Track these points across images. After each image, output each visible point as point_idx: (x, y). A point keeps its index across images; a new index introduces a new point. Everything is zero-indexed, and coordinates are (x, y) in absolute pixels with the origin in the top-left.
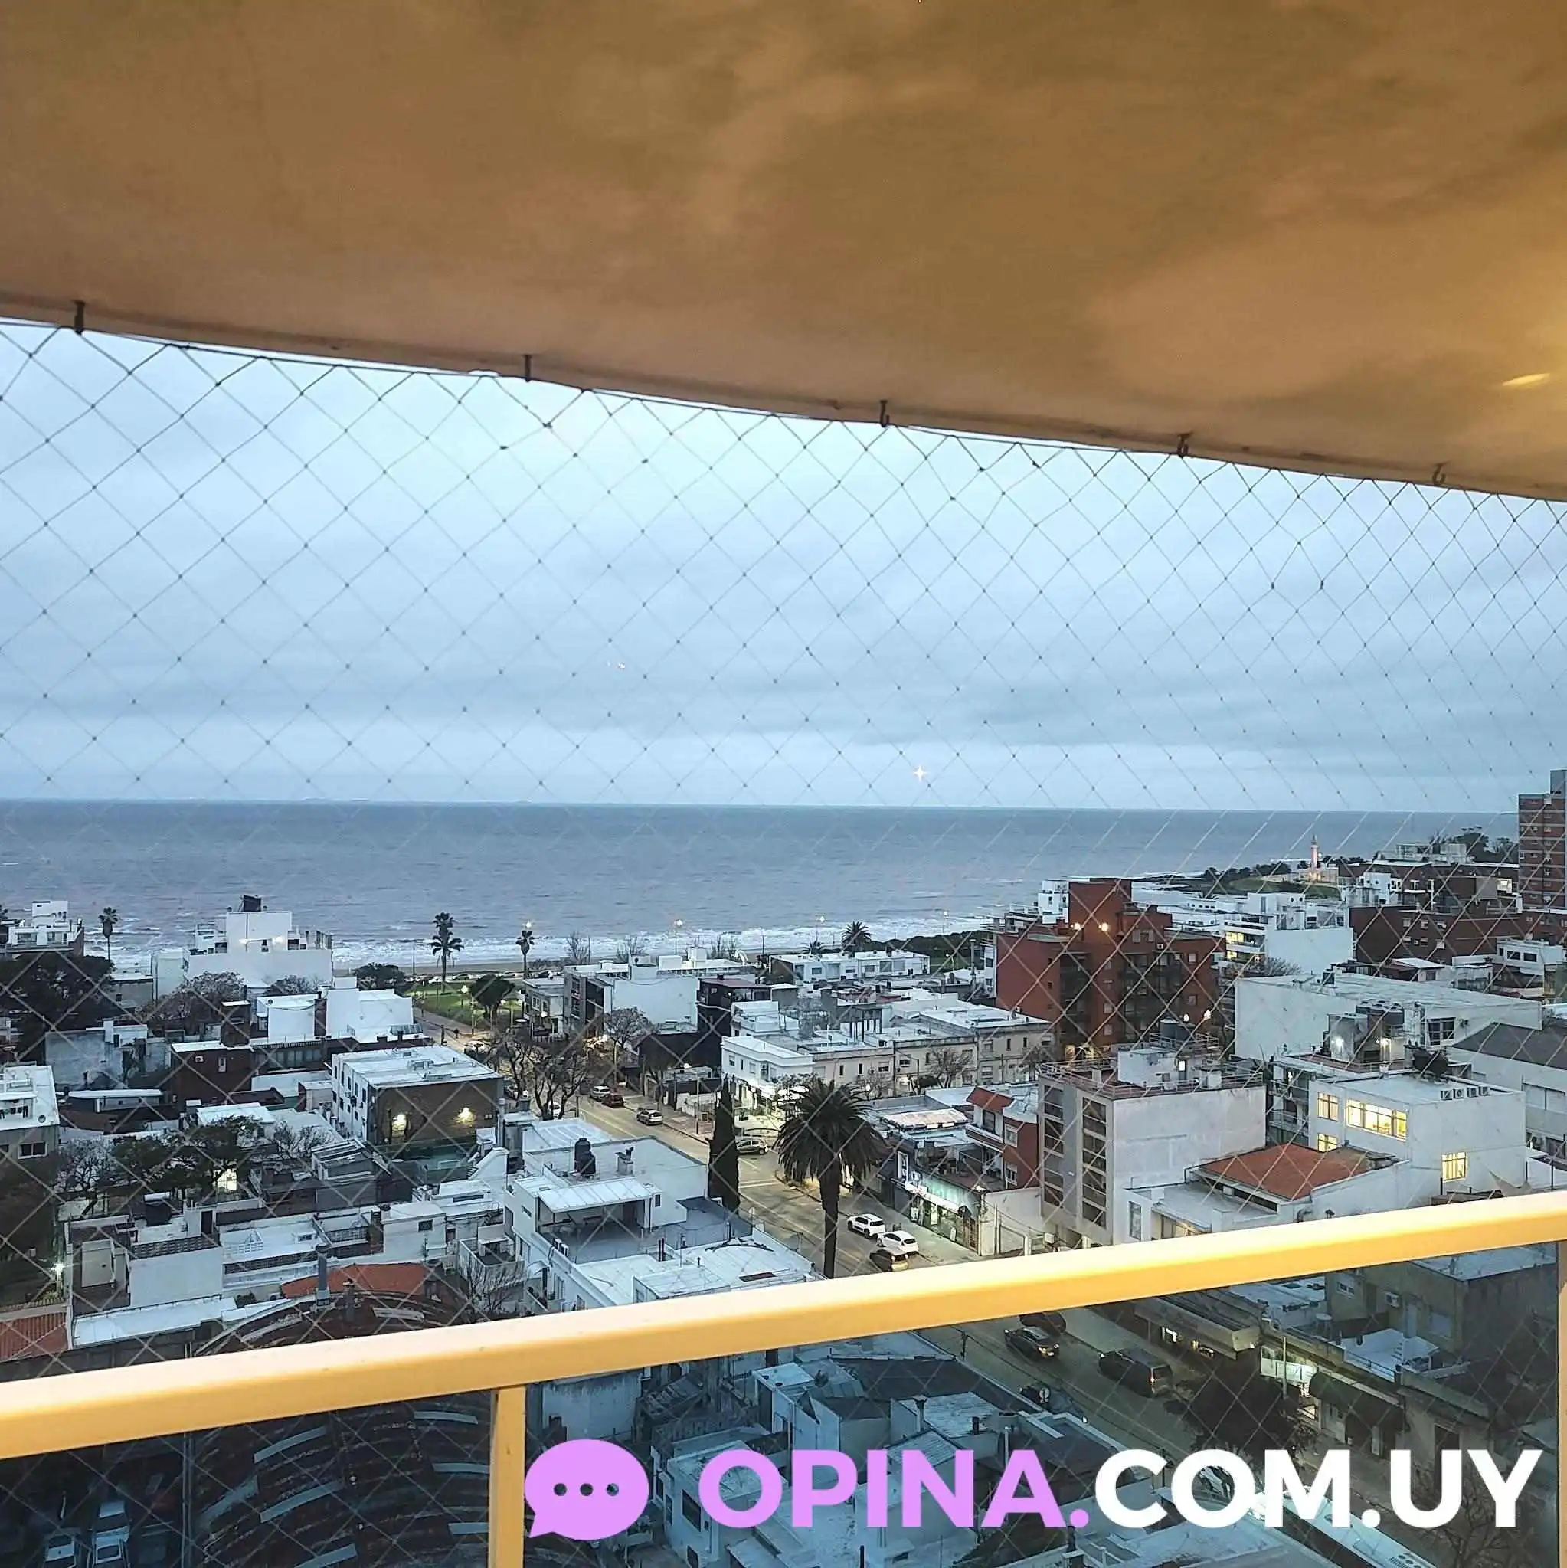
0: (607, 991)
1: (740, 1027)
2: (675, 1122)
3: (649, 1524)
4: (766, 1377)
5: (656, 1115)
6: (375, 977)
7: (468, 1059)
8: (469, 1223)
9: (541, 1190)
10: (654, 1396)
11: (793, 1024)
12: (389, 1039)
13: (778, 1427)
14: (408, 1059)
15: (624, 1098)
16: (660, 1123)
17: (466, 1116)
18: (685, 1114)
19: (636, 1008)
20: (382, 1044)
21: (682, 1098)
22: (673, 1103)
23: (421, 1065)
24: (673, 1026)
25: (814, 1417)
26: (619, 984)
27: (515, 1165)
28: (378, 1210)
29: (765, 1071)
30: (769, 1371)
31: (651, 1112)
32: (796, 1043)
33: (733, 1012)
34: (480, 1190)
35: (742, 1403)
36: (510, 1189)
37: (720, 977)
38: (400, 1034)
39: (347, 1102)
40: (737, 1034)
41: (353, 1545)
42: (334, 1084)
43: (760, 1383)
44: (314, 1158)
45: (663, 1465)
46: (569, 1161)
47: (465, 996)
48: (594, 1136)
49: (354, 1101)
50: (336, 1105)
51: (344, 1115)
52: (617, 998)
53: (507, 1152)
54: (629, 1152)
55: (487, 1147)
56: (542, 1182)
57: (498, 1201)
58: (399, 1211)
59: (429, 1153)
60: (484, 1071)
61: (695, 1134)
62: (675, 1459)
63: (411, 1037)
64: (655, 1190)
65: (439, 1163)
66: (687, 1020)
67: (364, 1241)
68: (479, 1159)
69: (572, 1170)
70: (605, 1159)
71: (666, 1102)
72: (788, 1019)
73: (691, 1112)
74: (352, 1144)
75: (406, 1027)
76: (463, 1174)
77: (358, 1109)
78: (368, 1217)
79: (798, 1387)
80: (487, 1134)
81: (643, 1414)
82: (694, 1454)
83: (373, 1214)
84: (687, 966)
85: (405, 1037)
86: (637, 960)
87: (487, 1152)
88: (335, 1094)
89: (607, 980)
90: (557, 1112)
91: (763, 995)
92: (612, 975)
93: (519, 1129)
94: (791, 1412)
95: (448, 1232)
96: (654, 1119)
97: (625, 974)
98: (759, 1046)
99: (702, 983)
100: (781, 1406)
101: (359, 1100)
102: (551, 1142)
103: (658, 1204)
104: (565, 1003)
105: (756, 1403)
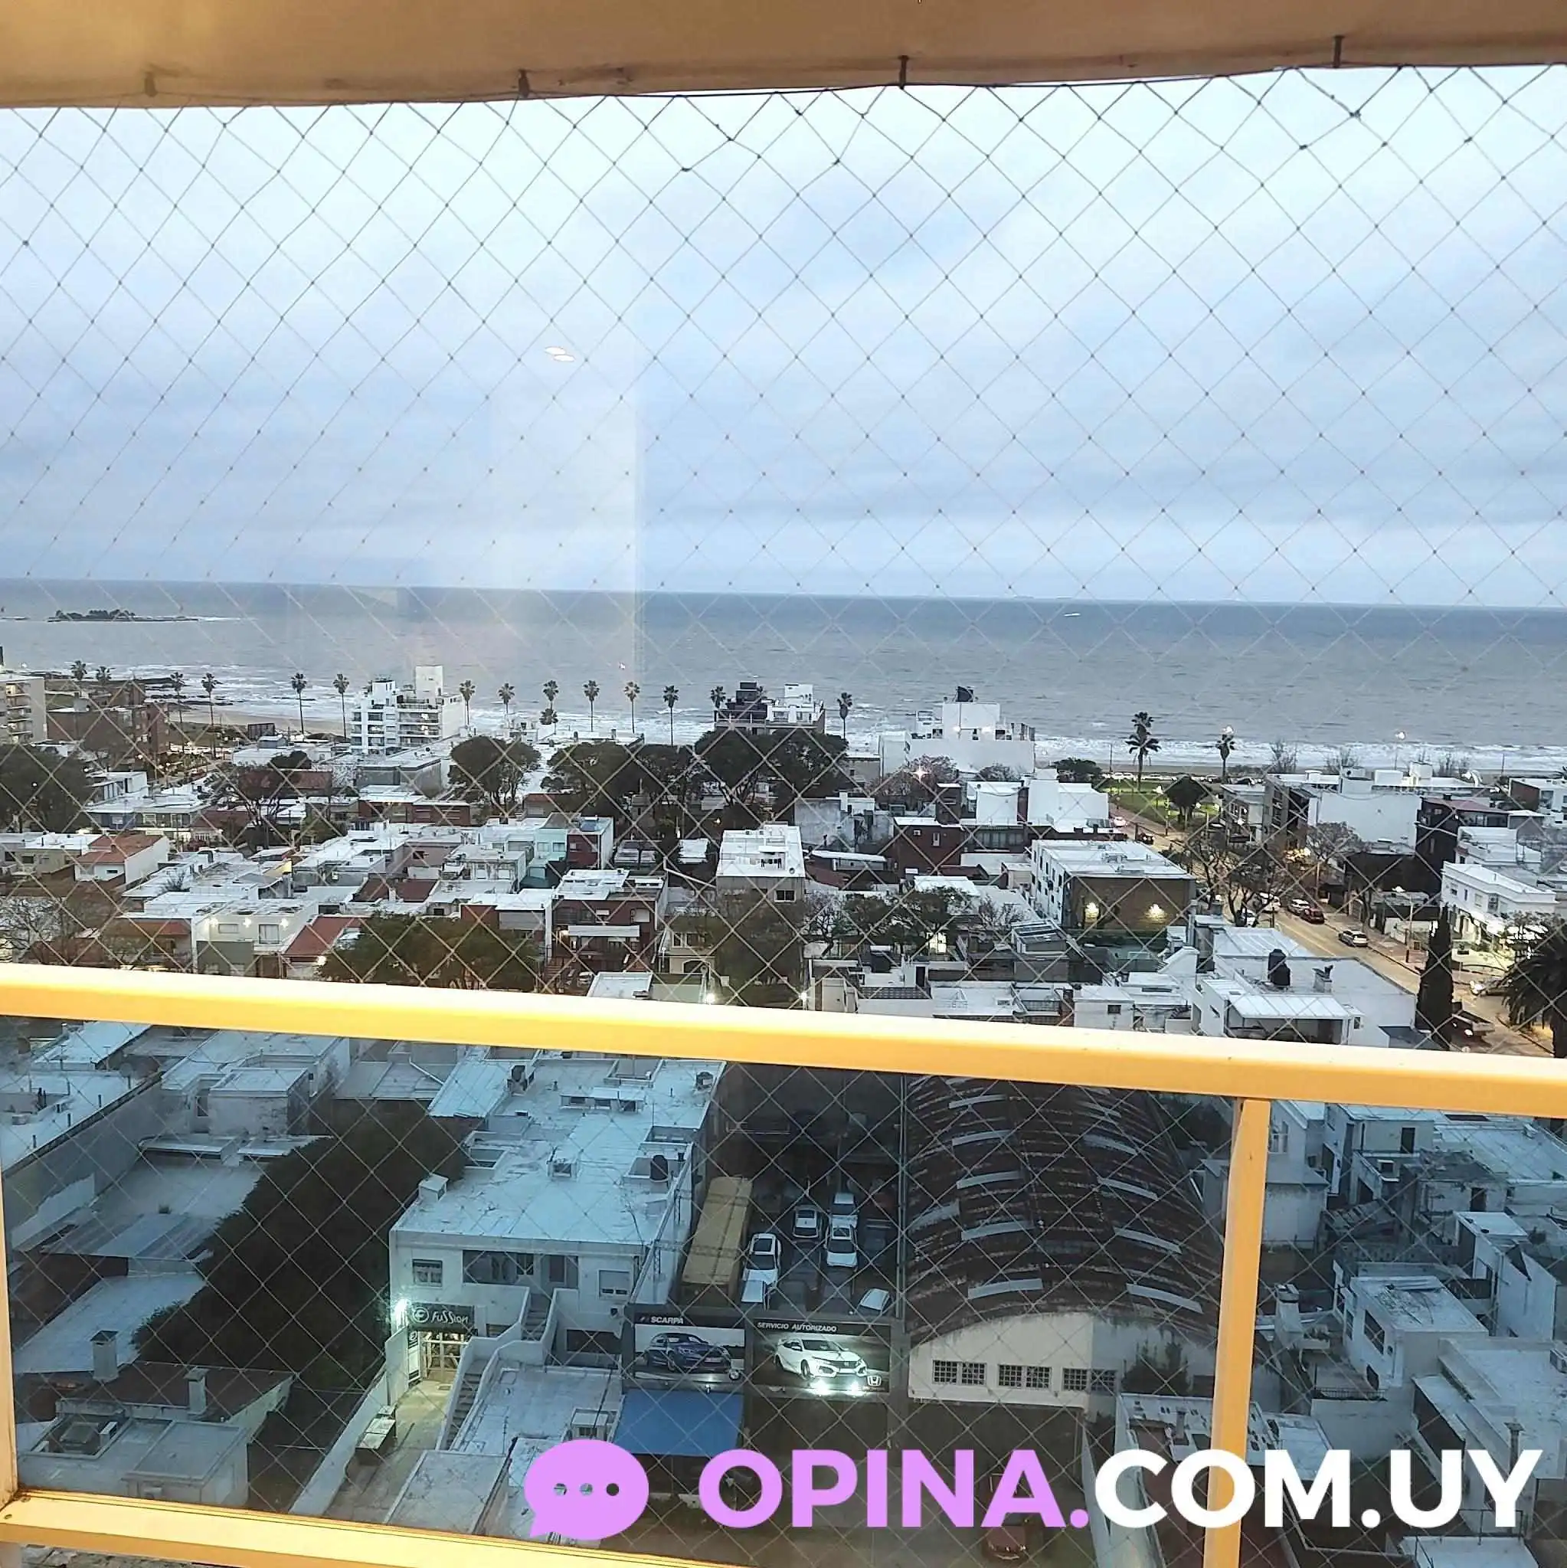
0: (1312, 803)
1: (1467, 854)
2: (1380, 946)
3: (1328, 1333)
4: (1471, 1221)
5: (1359, 936)
6: (1075, 771)
7: (1162, 858)
8: (1157, 1014)
9: (1232, 993)
10: (1341, 1213)
11: (1533, 856)
12: (1085, 831)
13: (1480, 1273)
14: (1102, 852)
15: (1325, 916)
16: (1364, 946)
17: (1156, 912)
18: (1394, 940)
19: (1344, 824)
20: (1078, 834)
21: (1390, 922)
22: (1380, 927)
23: (1115, 859)
24: (1386, 845)
25: (1525, 1273)
26: (1326, 795)
27: (1205, 966)
28: (1070, 988)
29: (1493, 905)
30: (1471, 1215)
31: (1354, 933)
32: (1536, 878)
33: (1459, 836)
34: (1169, 984)
35: (1439, 1240)
36: (1199, 988)
37: (1447, 798)
38: (1096, 827)
39: (1044, 885)
40: (1462, 861)
41: (1039, 1280)
42: (1033, 867)
43: (1462, 1225)
44: (1013, 932)
45: (1346, 1282)
46: (1262, 970)
47: (1161, 797)
48: (1291, 948)
49: (1051, 886)
50: (1034, 887)
51: (1042, 897)
52: (1321, 812)
53: (1196, 951)
54: (1328, 970)
55: (1176, 945)
56: (1235, 987)
57: (1187, 998)
58: (1088, 991)
59: (1119, 942)
60: (1176, 871)
61: (1404, 962)
62: (1361, 1279)
63: (1106, 831)
64: (1356, 1013)
65: (1131, 954)
66: (1404, 841)
67: (1056, 1014)
68: (1169, 955)
69: (1266, 979)
70: (1300, 973)
71: (1372, 925)
72: (1527, 850)
73: (1402, 938)
74: (1048, 924)
75: (1102, 821)
76: (1152, 967)
77: (1054, 893)
78: (1061, 993)
79: (1509, 1239)
80: (1177, 932)
81: (1327, 1227)
82: (1381, 1279)
83: (1065, 991)
84: (1407, 782)
85: (1100, 831)
86: (1349, 773)
87: (1177, 949)
88: (1034, 877)
89: (1313, 791)
90: (1251, 920)
91: (1498, 821)
92: (1320, 786)
93: (1210, 931)
94: (1498, 1262)
95: (1136, 1018)
96: (1357, 940)
97: (1335, 787)
98: (1487, 876)
99: (1424, 803)
100: (1485, 1254)
101: (1056, 884)
102: (1244, 949)
103: (1356, 1026)
104: (1265, 813)
105: (1455, 1243)
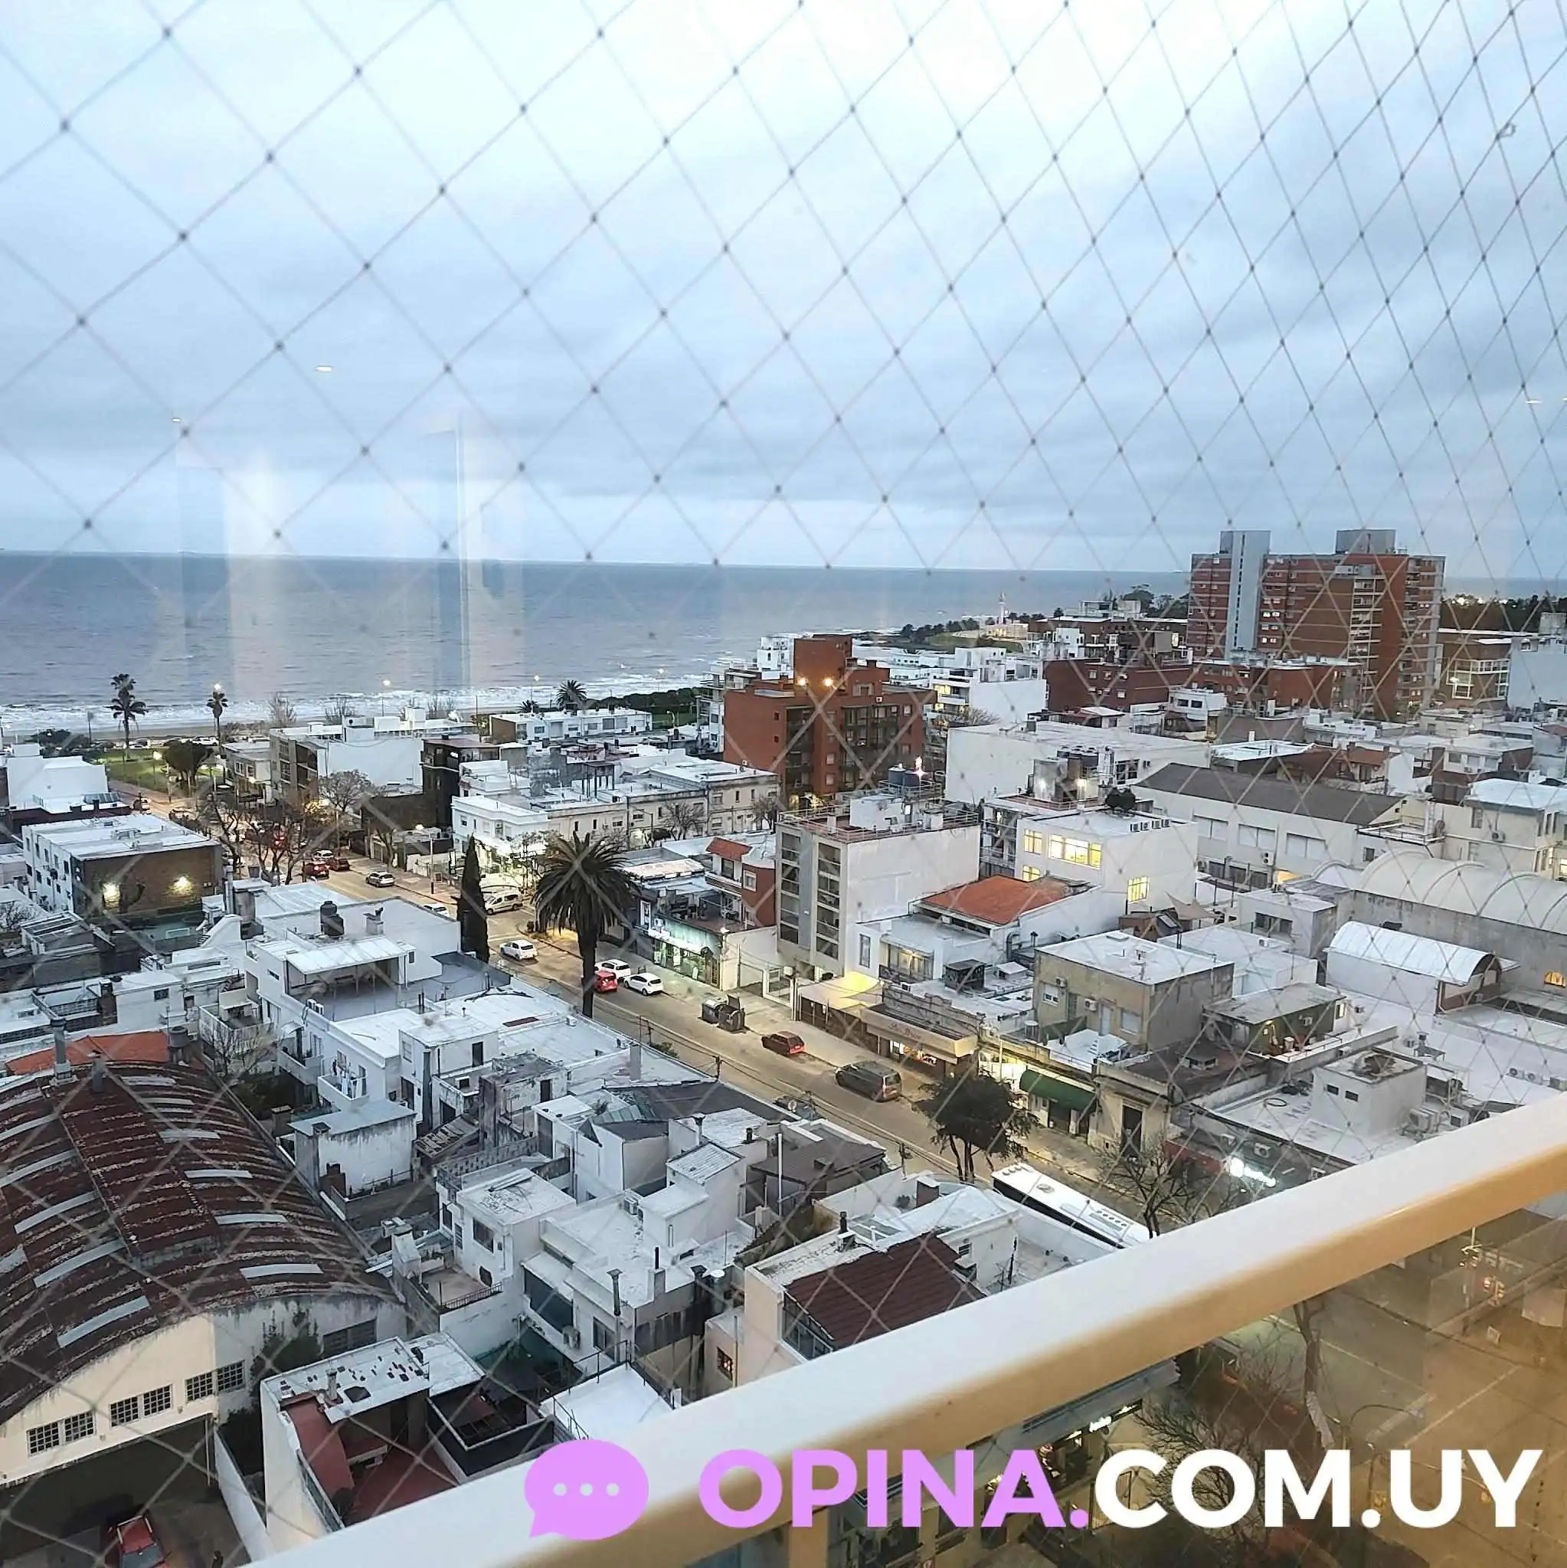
0: (320, 754)
1: (470, 787)
2: (406, 883)
3: (440, 1251)
4: (546, 1111)
5: (386, 877)
6: (54, 743)
7: (177, 827)
8: (208, 990)
9: (288, 953)
10: (430, 1138)
11: (524, 782)
12: (83, 809)
13: (558, 1155)
14: (110, 829)
15: (350, 862)
16: (391, 885)
17: (183, 885)
18: (417, 875)
19: (357, 771)
20: (76, 813)
21: (411, 860)
22: (402, 865)
23: (127, 835)
24: (395, 788)
25: (597, 1142)
26: (333, 746)
27: (250, 930)
28: (108, 981)
29: (499, 830)
30: (545, 1105)
31: (381, 874)
32: (529, 801)
33: (461, 772)
34: (216, 956)
35: (521, 1136)
36: (250, 954)
37: (445, 738)
38: (96, 803)
39: (45, 875)
40: (466, 794)
41: (143, 1297)
42: (27, 856)
43: (539, 1115)
44: (24, 933)
45: (452, 1197)
46: (314, 924)
47: (159, 763)
48: (337, 900)
49: (54, 874)
50: (32, 879)
51: (43, 888)
52: (331, 762)
53: (237, 917)
54: (378, 913)
55: (215, 915)
56: (289, 946)
57: (238, 964)
58: (130, 981)
59: (150, 923)
60: (196, 839)
62: (464, 1191)
63: (108, 806)
64: (411, 948)
65: (167, 933)
66: (409, 782)
67: (94, 1013)
68: (209, 927)
69: (318, 932)
70: (353, 920)
71: (395, 863)
72: (519, 778)
74: (67, 917)
75: (102, 795)
76: (193, 943)
77: (60, 881)
78: (97, 990)
79: (579, 1117)
80: (213, 902)
81: (419, 1153)
82: (482, 1185)
83: (103, 986)
84: (405, 726)
85: (102, 806)
86: (351, 722)
87: (217, 920)
88: (29, 868)
89: (320, 743)
90: (283, 877)
91: (492, 755)
92: (324, 738)
93: (251, 895)
94: (573, 1139)
95: (187, 999)
96: (384, 881)
97: (338, 736)
98: (490, 804)
99: (426, 743)
100: (562, 1134)
101: (61, 872)
102: (286, 908)
103: (412, 961)
104: (273, 768)
105: (536, 1134)
